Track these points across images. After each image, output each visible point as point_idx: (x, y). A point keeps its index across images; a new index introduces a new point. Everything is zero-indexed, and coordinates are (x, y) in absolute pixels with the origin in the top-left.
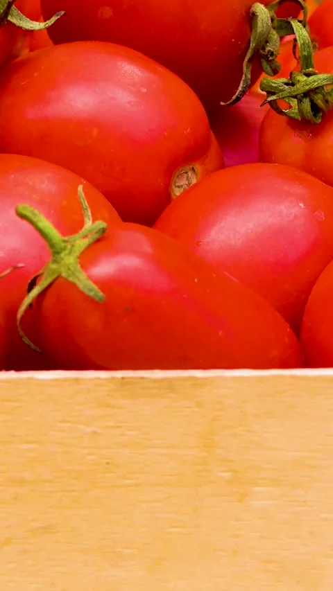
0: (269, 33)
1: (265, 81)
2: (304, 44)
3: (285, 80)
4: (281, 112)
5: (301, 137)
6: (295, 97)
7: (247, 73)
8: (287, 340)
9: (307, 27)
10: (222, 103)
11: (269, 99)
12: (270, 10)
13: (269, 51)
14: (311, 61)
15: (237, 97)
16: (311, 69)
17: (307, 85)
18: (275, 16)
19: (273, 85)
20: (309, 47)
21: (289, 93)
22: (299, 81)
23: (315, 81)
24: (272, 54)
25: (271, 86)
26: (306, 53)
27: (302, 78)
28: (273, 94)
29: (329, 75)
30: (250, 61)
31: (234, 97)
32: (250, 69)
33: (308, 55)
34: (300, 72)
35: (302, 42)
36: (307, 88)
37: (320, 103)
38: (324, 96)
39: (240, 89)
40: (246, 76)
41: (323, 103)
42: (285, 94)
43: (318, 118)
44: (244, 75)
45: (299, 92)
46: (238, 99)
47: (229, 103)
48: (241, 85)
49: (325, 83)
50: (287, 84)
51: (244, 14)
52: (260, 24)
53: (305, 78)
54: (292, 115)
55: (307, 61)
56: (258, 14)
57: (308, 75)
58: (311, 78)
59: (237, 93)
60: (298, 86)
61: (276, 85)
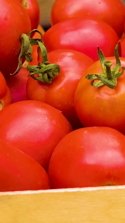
0: (29, 46)
1: (29, 67)
2: (44, 51)
3: (37, 66)
4: (35, 79)
5: (43, 89)
6: (41, 73)
7: (20, 62)
8: (44, 176)
9: (43, 42)
10: (11, 74)
11: (31, 74)
12: (28, 36)
13: (29, 53)
14: (47, 58)
15: (17, 72)
16: (47, 62)
17: (46, 68)
18: (30, 38)
19: (32, 68)
20: (46, 52)
21: (39, 71)
22: (42, 67)
23: (49, 67)
24: (30, 54)
25: (32, 69)
26: (44, 55)
27: (44, 66)
28: (32, 72)
29: (55, 64)
30: (21, 57)
31: (16, 72)
32: (21, 60)
33: (45, 56)
34: (43, 62)
35: (43, 50)
36: (46, 69)
37: (51, 75)
38: (53, 72)
39: (18, 68)
40: (20, 63)
41: (52, 75)
42: (37, 72)
43: (50, 81)
44: (19, 63)
45: (43, 71)
46: (17, 73)
47: (13, 74)
48: (18, 67)
49: (53, 67)
50: (37, 68)
51: (18, 38)
52: (25, 42)
53: (45, 65)
54: (40, 80)
55: (45, 58)
56: (24, 38)
57: (46, 64)
58: (47, 65)
59: (17, 70)
60: (42, 69)
61: (33, 68)
